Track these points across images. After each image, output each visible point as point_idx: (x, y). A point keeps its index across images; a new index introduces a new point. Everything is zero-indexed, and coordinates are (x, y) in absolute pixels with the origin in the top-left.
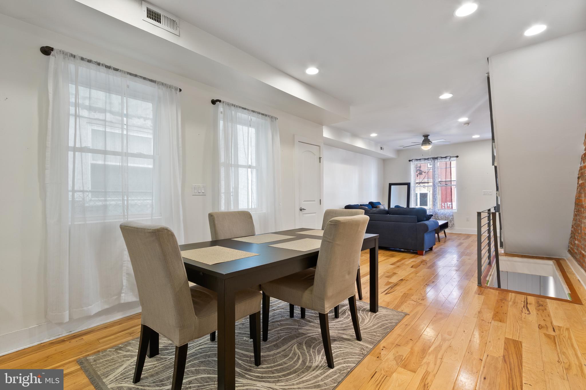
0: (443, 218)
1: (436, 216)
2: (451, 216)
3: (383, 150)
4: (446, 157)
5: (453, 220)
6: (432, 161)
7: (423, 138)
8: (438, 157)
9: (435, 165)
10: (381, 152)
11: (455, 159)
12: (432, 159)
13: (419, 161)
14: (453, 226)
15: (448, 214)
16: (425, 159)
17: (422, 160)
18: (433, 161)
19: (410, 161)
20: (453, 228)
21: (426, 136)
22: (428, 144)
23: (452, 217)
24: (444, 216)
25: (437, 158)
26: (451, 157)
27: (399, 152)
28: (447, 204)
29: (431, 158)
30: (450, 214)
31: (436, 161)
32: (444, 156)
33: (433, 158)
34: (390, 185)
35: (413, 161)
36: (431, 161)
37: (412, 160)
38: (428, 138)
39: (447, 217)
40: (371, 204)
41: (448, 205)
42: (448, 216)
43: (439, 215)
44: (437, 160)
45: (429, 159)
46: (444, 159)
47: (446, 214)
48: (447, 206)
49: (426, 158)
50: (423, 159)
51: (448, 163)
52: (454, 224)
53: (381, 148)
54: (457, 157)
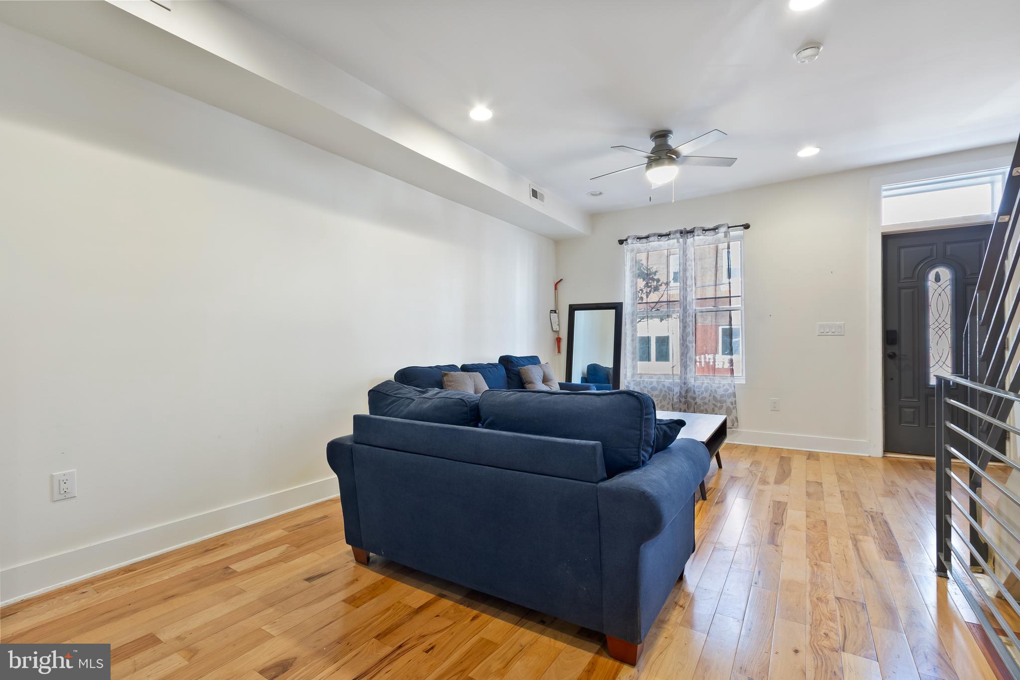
0: (709, 401)
1: (689, 395)
2: (729, 396)
3: (542, 199)
4: (717, 228)
5: (735, 408)
6: (678, 242)
7: (652, 145)
8: (694, 228)
9: (688, 252)
10: (534, 204)
11: (739, 232)
12: (678, 235)
13: (644, 241)
14: (736, 424)
15: (721, 391)
16: (661, 236)
17: (651, 239)
18: (681, 240)
19: (621, 242)
20: (734, 429)
21: (661, 136)
22: (666, 162)
23: (732, 399)
24: (710, 396)
25: (691, 232)
26: (729, 227)
27: (594, 217)
28: (705, 358)
29: (676, 232)
30: (727, 390)
31: (690, 240)
32: (711, 226)
33: (681, 232)
34: (573, 309)
35: (629, 241)
36: (676, 240)
37: (626, 240)
38: (666, 141)
39: (718, 397)
40: (506, 361)
41: (707, 360)
42: (722, 396)
43: (697, 393)
44: (694, 236)
45: (672, 236)
46: (712, 233)
47: (716, 391)
48: (705, 362)
49: (664, 232)
50: (654, 235)
51: (723, 246)
52: (737, 418)
53: (535, 194)
54: (747, 227)
